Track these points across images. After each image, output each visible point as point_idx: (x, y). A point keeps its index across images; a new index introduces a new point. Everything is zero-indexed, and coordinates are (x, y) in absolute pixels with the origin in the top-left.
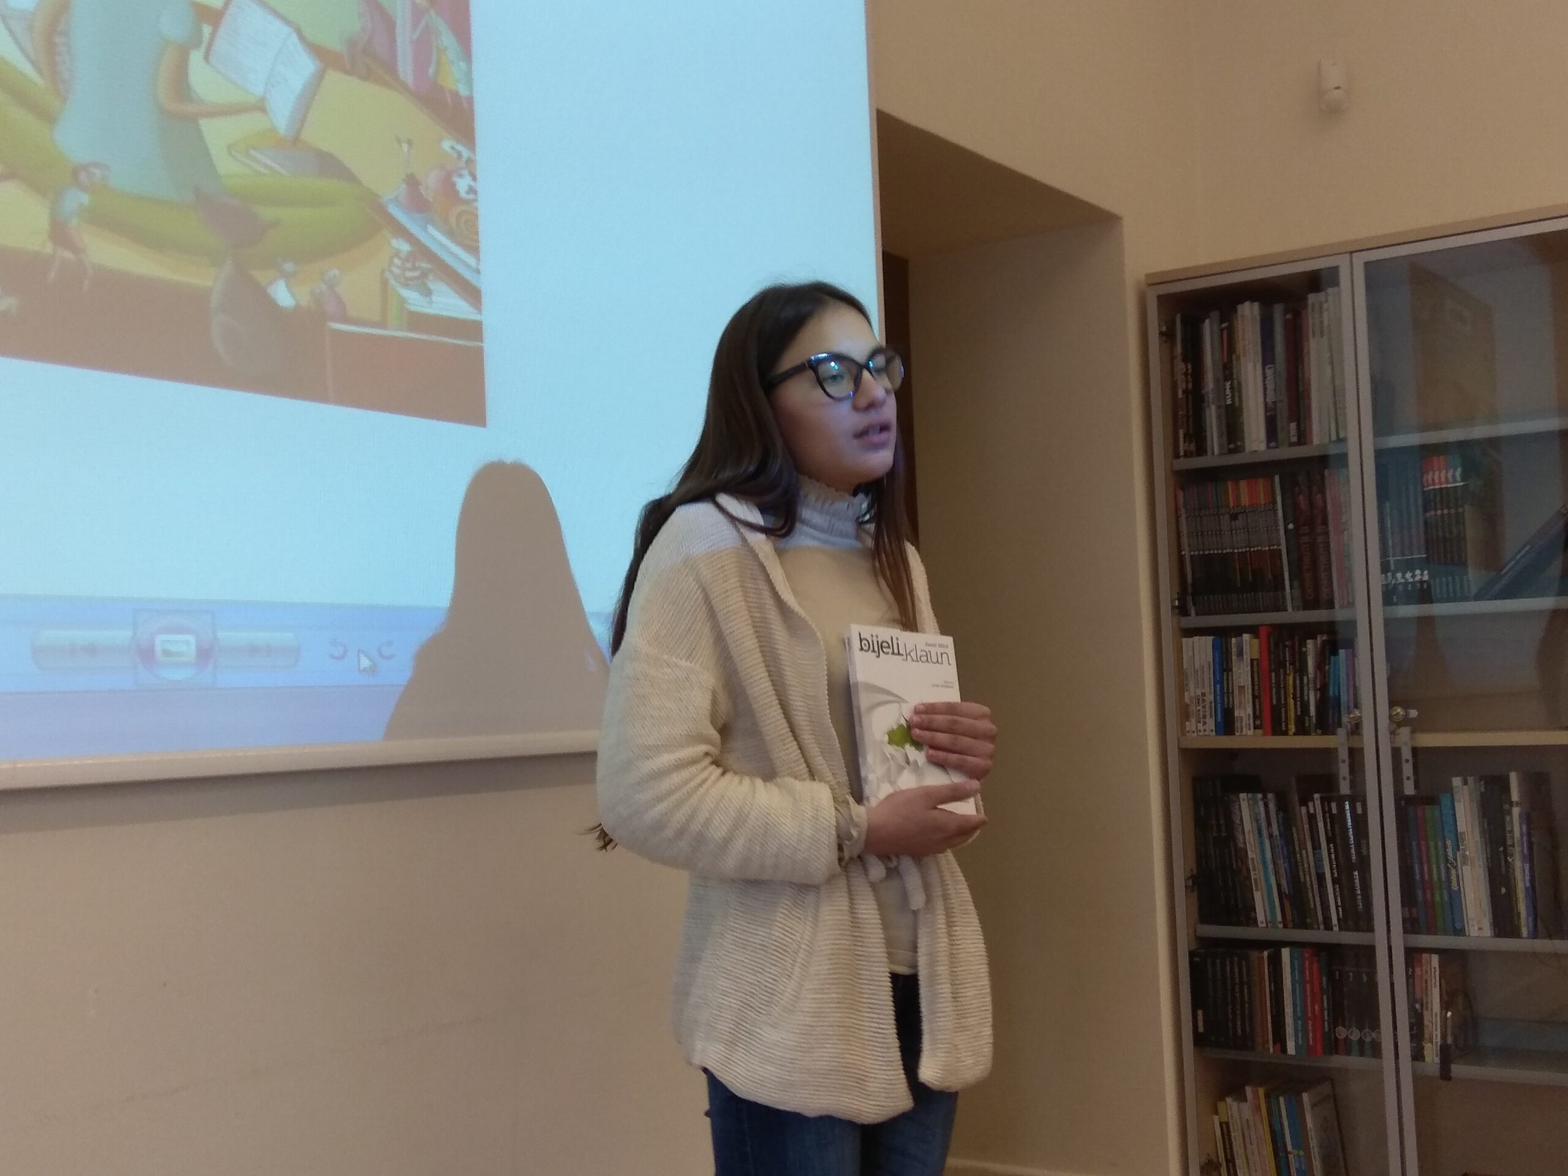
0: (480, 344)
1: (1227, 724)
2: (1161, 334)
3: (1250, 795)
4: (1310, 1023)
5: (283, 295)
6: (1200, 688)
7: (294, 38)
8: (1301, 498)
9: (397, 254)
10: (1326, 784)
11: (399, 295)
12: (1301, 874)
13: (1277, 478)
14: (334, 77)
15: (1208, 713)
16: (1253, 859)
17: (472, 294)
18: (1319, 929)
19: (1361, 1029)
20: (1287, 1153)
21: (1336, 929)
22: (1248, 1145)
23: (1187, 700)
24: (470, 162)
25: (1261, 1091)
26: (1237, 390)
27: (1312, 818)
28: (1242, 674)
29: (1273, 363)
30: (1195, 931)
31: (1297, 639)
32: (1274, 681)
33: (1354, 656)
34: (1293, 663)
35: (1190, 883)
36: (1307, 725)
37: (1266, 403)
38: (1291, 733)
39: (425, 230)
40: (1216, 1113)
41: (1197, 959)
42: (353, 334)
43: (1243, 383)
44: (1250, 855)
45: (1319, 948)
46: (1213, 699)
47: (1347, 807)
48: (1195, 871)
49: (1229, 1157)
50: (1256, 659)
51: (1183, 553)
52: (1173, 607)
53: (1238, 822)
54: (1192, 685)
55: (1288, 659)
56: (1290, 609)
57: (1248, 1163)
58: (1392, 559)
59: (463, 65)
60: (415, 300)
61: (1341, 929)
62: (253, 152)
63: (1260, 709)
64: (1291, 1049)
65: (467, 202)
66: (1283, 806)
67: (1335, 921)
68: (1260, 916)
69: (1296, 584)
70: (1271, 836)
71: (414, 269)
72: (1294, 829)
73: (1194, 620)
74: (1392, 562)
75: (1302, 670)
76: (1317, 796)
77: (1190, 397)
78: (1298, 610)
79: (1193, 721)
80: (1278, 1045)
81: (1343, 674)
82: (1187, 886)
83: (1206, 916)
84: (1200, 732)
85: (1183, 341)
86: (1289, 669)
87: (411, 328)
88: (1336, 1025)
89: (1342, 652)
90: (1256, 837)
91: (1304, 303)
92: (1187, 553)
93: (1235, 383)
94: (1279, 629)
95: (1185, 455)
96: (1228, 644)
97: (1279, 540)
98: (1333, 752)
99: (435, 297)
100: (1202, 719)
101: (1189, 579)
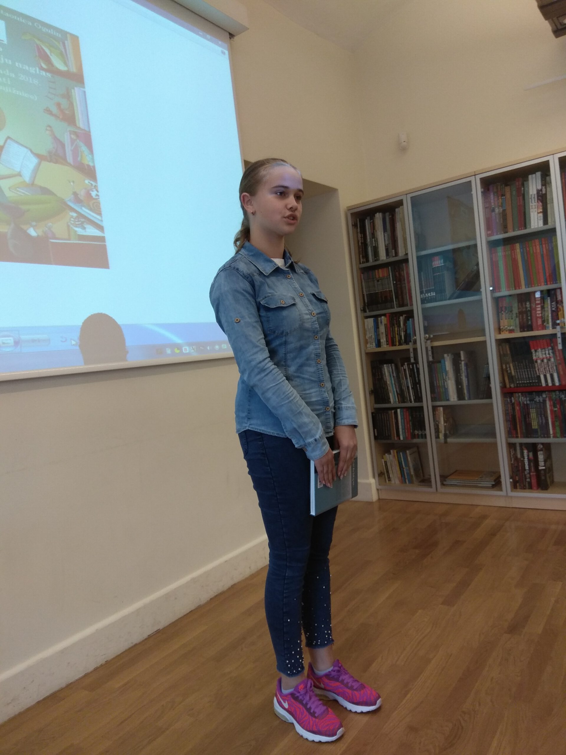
0: (104, 243)
1: (379, 344)
2: (352, 225)
3: (387, 365)
4: (407, 430)
5: (32, 232)
6: (371, 334)
7: (29, 152)
8: (397, 273)
9: (72, 217)
10: (408, 359)
11: (74, 230)
12: (403, 387)
13: (390, 268)
14: (44, 164)
15: (373, 342)
16: (389, 384)
17: (101, 228)
18: (408, 403)
19: (421, 431)
20: (403, 468)
21: (413, 402)
22: (392, 467)
23: (367, 338)
24: (96, 187)
25: (395, 451)
26: (376, 241)
27: (405, 370)
28: (382, 329)
29: (387, 231)
30: (373, 406)
31: (397, 317)
32: (391, 330)
33: (414, 320)
34: (396, 324)
35: (371, 392)
36: (401, 342)
37: (385, 245)
38: (397, 345)
39: (81, 209)
40: (383, 458)
41: (374, 415)
42: (59, 243)
43: (378, 239)
44: (388, 383)
45: (408, 408)
46: (374, 337)
47: (415, 366)
48: (373, 389)
49: (387, 471)
50: (386, 324)
52: (361, 310)
53: (384, 373)
54: (368, 333)
56: (395, 308)
57: (393, 472)
58: (424, 290)
59: (90, 156)
60: (80, 231)
61: (415, 402)
62: (17, 189)
63: (388, 339)
64: (402, 438)
65: (96, 199)
66: (397, 368)
67: (413, 400)
68: (392, 400)
69: (397, 300)
70: (394, 377)
71: (78, 221)
72: (400, 374)
73: (368, 313)
74: (424, 291)
75: (399, 326)
76: (406, 363)
77: (363, 244)
78: (398, 307)
79: (369, 344)
80: (398, 438)
81: (411, 326)
82: (370, 394)
83: (377, 401)
84: (371, 347)
85: (360, 227)
86: (396, 326)
87: (80, 240)
88: (414, 430)
89: (410, 319)
90: (390, 377)
91: (395, 211)
92: (365, 293)
93: (376, 239)
94: (392, 314)
95: (363, 263)
96: (378, 320)
97: (391, 287)
98: (408, 350)
99: (87, 230)
100: (371, 343)
101: (366, 301)
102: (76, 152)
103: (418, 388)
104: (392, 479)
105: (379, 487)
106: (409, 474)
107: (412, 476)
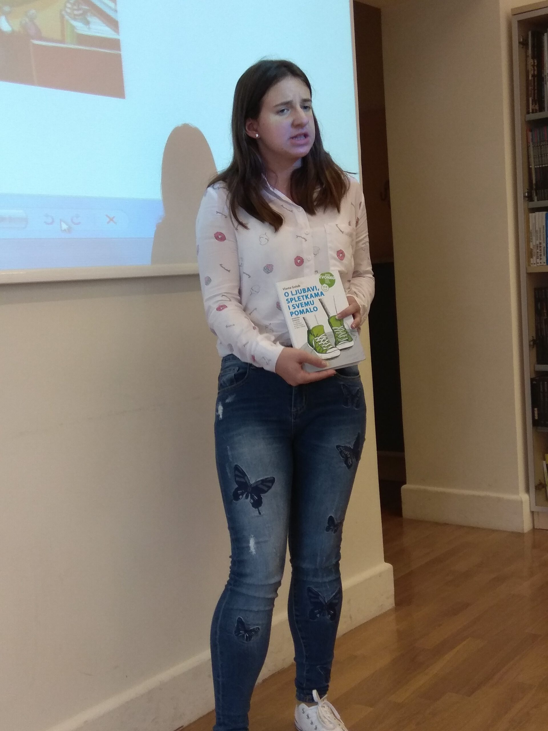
2: (520, 43)
6: (538, 240)
15: (542, 254)
23: (531, 247)
30: (534, 368)
35: (532, 343)
40: (544, 459)
41: (535, 382)
46: (545, 246)
48: (535, 338)
52: (525, 197)
54: (534, 238)
73: (536, 203)
77: (536, 78)
79: (535, 258)
82: (530, 345)
83: (541, 360)
84: (538, 263)
85: (533, 46)
92: (532, 166)
95: (533, 112)
100: (539, 257)
101: (534, 182)
105: (536, 509)
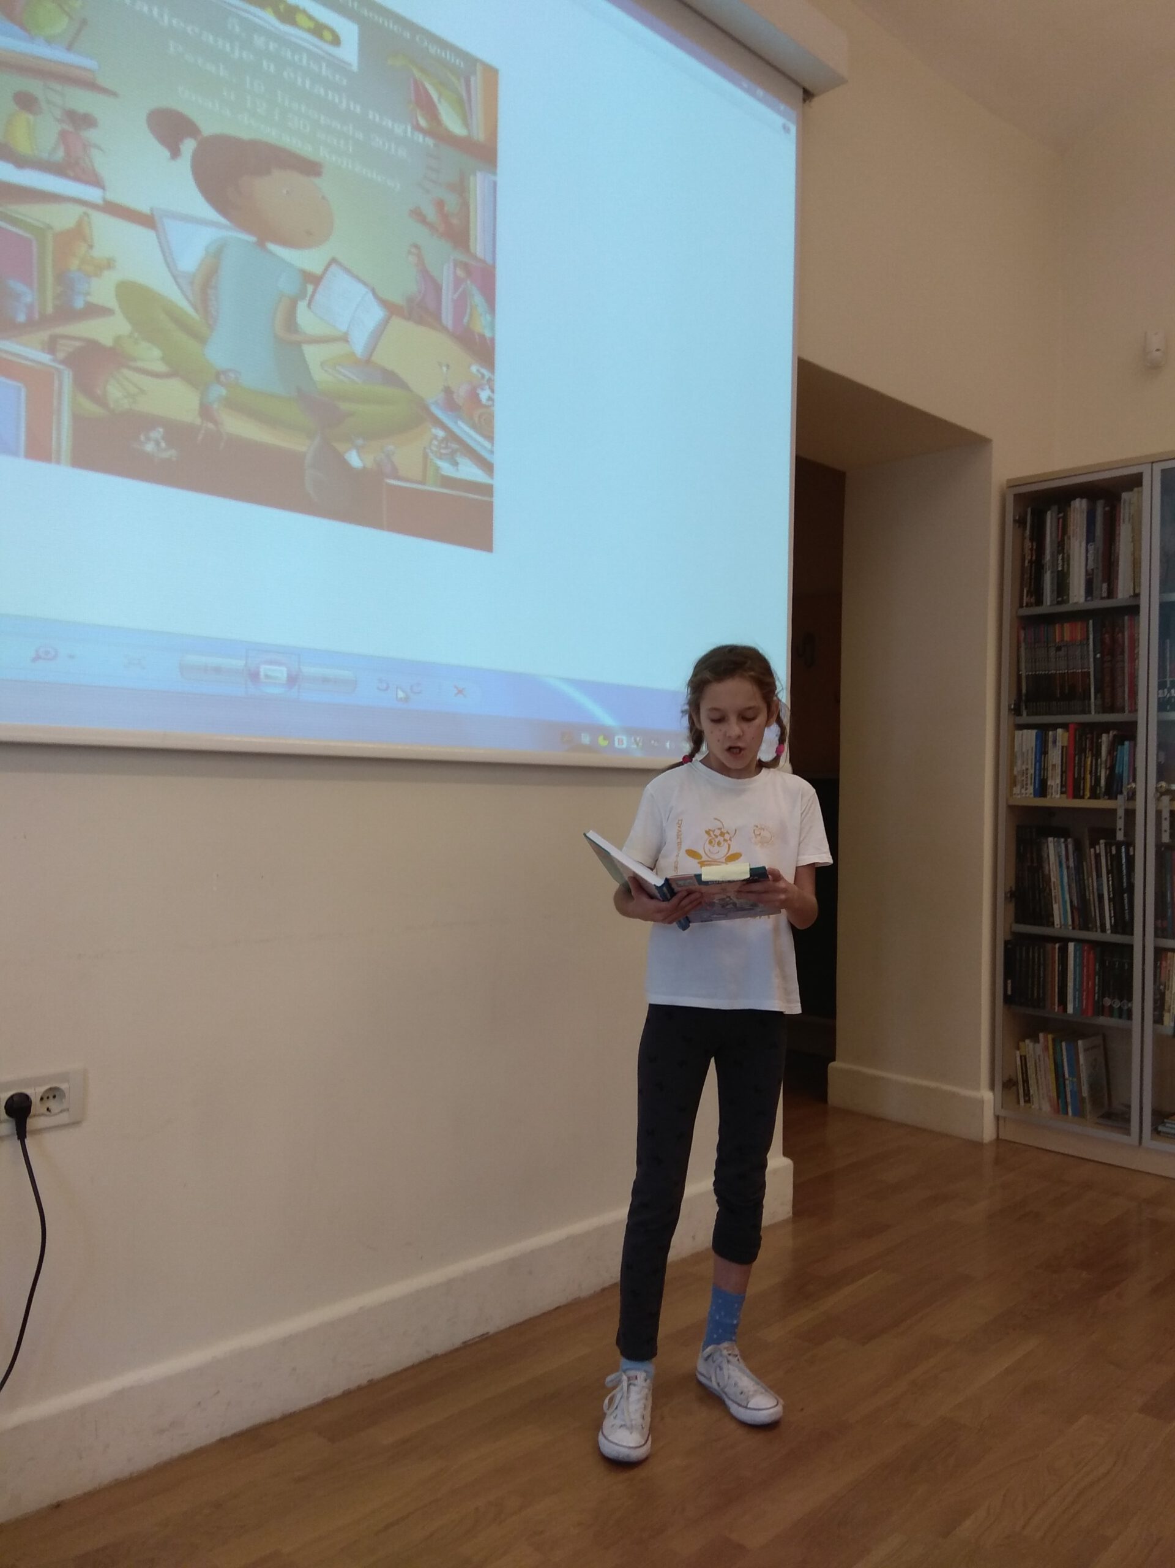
0: (490, 499)
1: (1042, 789)
2: (1015, 521)
3: (1056, 839)
4: (1085, 993)
5: (355, 460)
6: (1026, 765)
7: (370, 295)
8: (1107, 636)
9: (435, 437)
10: (1109, 833)
11: (435, 464)
12: (1087, 894)
13: (1091, 622)
14: (398, 323)
15: (1029, 782)
16: (1054, 882)
17: (488, 467)
18: (1096, 931)
19: (1121, 1000)
20: (1064, 1080)
21: (1109, 932)
22: (1038, 1072)
23: (1015, 773)
24: (490, 381)
25: (1050, 1037)
26: (1067, 560)
27: (1097, 856)
28: (1055, 756)
29: (1094, 541)
30: (1011, 927)
31: (1095, 733)
32: (1077, 762)
33: (1135, 745)
34: (1091, 750)
35: (1009, 895)
36: (1098, 792)
37: (1087, 571)
38: (1087, 797)
39: (456, 423)
40: (1018, 1048)
41: (1009, 946)
42: (400, 487)
43: (1071, 557)
44: (1053, 879)
45: (1094, 944)
46: (1033, 773)
47: (1123, 850)
48: (1014, 889)
49: (1025, 1078)
50: (1066, 747)
51: (1020, 673)
52: (1010, 710)
53: (1046, 856)
54: (1019, 762)
55: (1088, 746)
56: (1093, 713)
57: (1037, 1083)
58: (1168, 680)
59: (489, 318)
60: (446, 469)
61: (1112, 932)
62: (338, 367)
63: (1066, 779)
64: (1070, 1010)
65: (487, 407)
66: (1079, 849)
67: (1108, 926)
68: (1057, 921)
69: (1099, 696)
70: (1068, 867)
71: (446, 448)
72: (1084, 863)
73: (1025, 719)
74: (1168, 683)
75: (1097, 755)
76: (1102, 841)
77: (1033, 565)
78: (1099, 713)
79: (1019, 787)
80: (1061, 1007)
81: (1126, 758)
82: (1006, 898)
83: (1019, 918)
84: (1023, 794)
85: (1032, 526)
86: (1089, 754)
87: (443, 486)
88: (1104, 997)
89: (1127, 743)
90: (1058, 867)
91: (1119, 499)
92: (1023, 673)
93: (1066, 555)
94: (1083, 726)
95: (1027, 606)
96: (1046, 735)
97: (1089, 664)
98: (1113, 812)
99: (461, 467)
100: (1025, 786)
101: (1024, 691)
102: (461, 305)
103: (1126, 901)
104: (1035, 1099)
105: (1002, 1113)
106: (1076, 1094)
107: (1083, 1100)
